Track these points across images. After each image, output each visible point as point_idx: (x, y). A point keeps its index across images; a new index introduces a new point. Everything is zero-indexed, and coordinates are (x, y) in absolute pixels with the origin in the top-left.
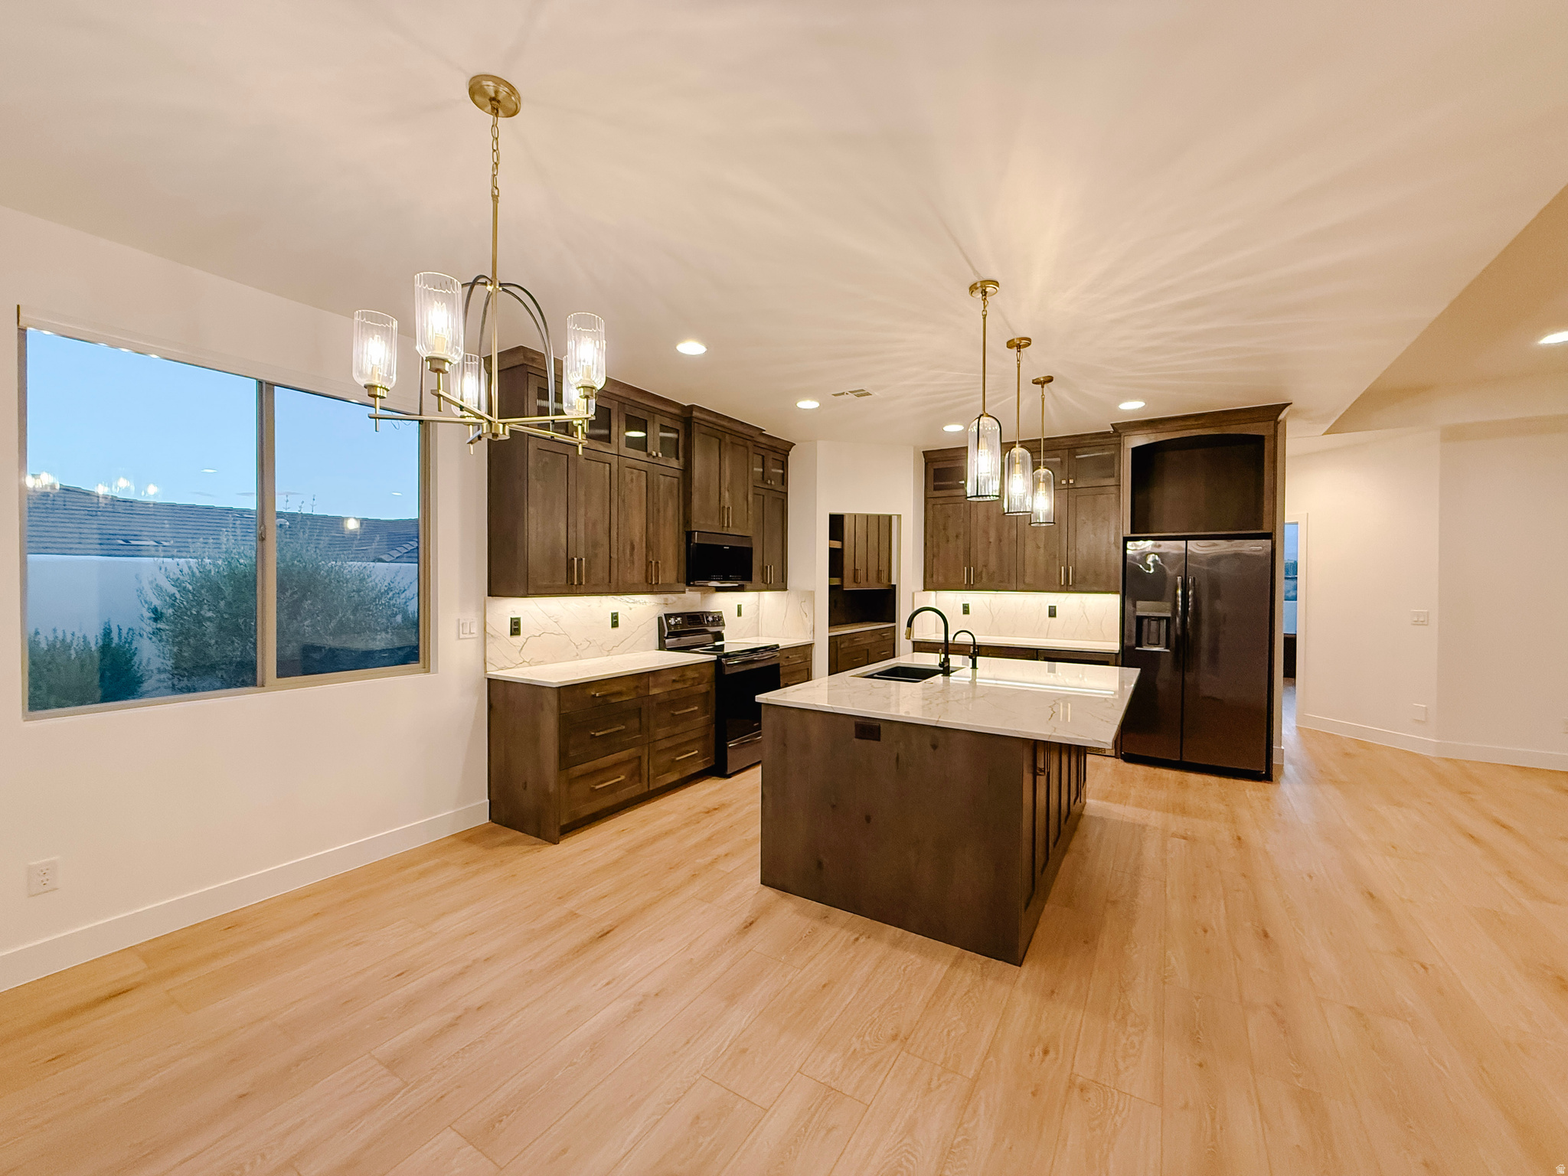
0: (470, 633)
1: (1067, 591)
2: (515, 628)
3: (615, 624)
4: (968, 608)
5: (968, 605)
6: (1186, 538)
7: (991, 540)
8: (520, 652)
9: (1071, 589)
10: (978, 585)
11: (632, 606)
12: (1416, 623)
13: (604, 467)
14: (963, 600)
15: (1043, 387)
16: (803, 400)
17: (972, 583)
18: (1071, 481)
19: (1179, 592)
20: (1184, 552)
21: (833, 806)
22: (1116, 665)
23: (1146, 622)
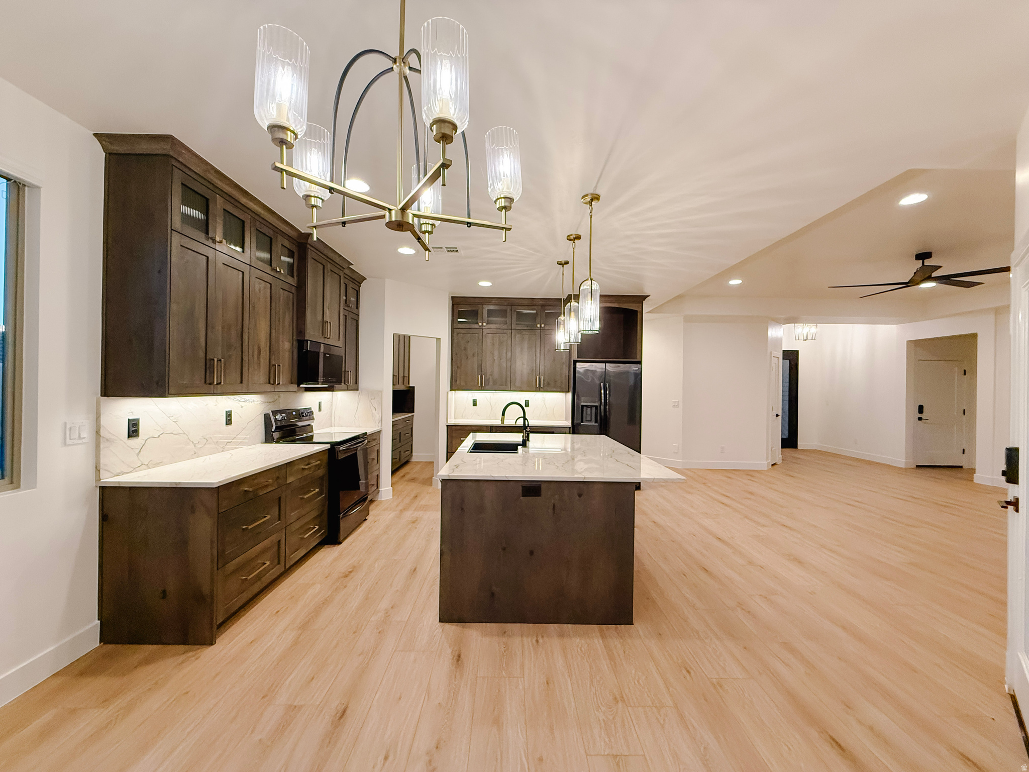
0: (80, 438)
1: (539, 391)
2: (133, 429)
3: (229, 422)
4: (476, 402)
5: (476, 400)
6: (605, 362)
7: (496, 358)
8: (138, 455)
9: (542, 390)
10: (487, 388)
11: (243, 404)
12: (674, 406)
13: (238, 275)
14: (473, 397)
15: (563, 267)
16: (402, 247)
17: (484, 386)
18: (543, 326)
19: (602, 391)
20: (604, 370)
21: (504, 549)
22: (569, 433)
23: (585, 408)
